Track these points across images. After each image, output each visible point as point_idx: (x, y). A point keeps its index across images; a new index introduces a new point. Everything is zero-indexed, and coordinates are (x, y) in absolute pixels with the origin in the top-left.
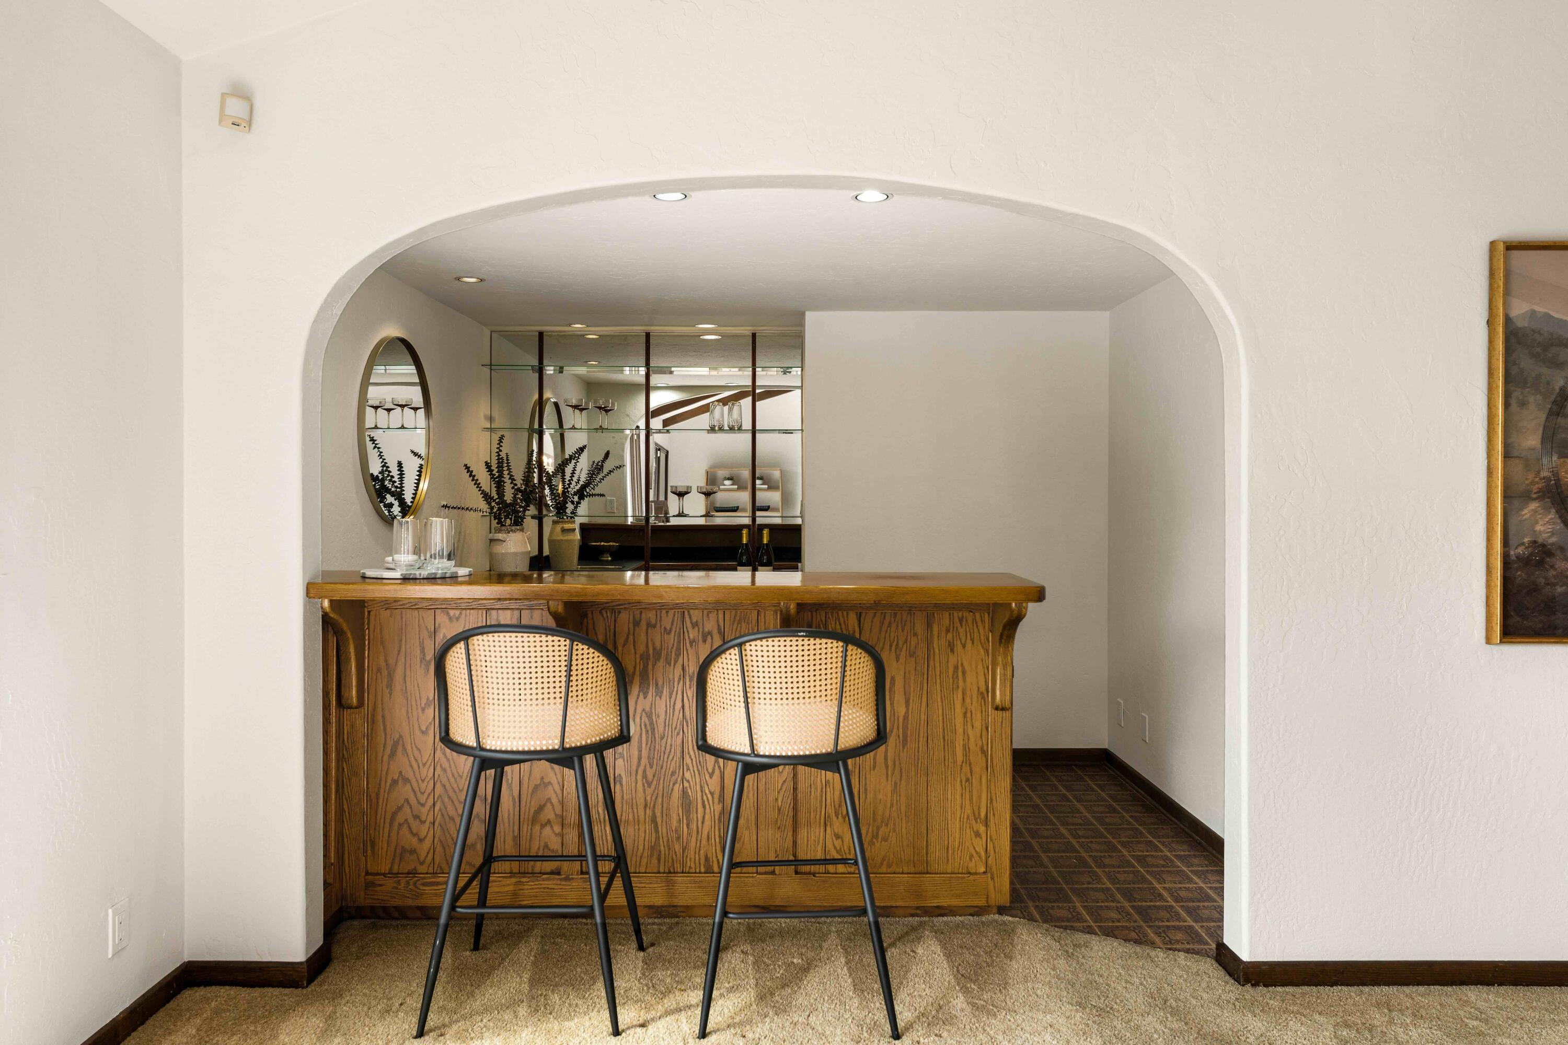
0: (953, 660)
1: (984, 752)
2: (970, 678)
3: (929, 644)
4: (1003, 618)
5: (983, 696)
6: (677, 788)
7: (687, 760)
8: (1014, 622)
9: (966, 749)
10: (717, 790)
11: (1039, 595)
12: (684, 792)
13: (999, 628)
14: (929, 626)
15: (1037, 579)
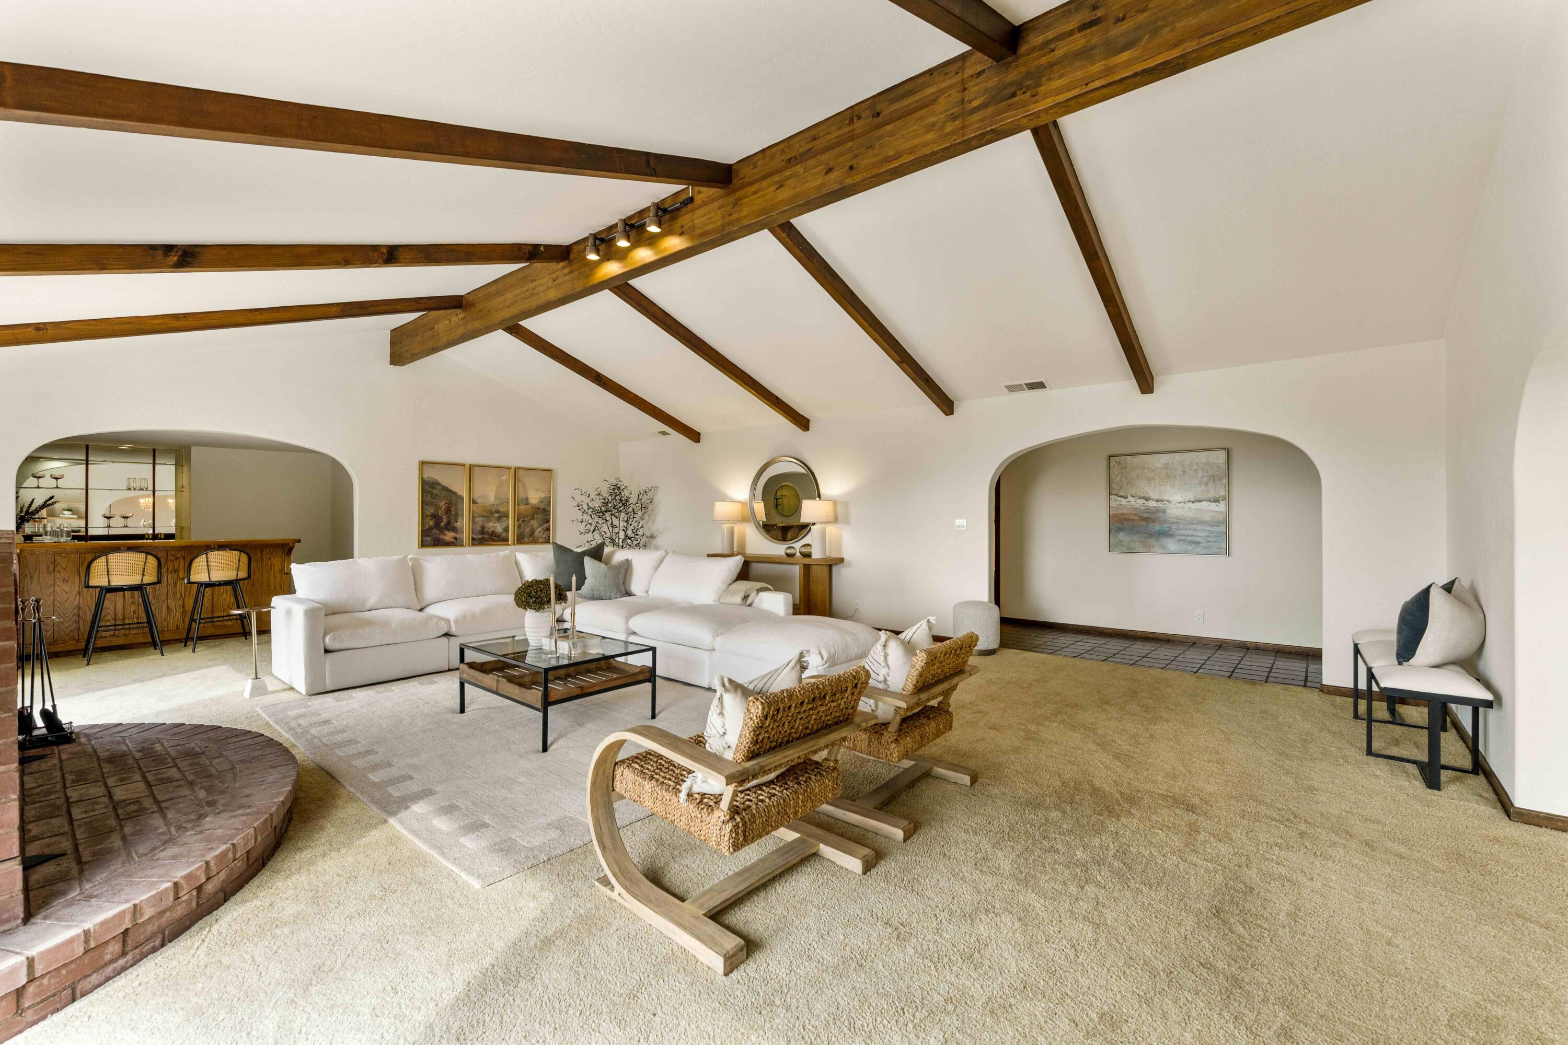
0: (270, 562)
1: (281, 587)
2: (276, 566)
3: (262, 558)
4: (287, 549)
5: (280, 571)
6: (165, 606)
7: (169, 596)
8: (291, 549)
9: (275, 586)
10: (182, 604)
11: (299, 541)
12: (168, 606)
13: (286, 551)
14: (262, 553)
15: (298, 538)
